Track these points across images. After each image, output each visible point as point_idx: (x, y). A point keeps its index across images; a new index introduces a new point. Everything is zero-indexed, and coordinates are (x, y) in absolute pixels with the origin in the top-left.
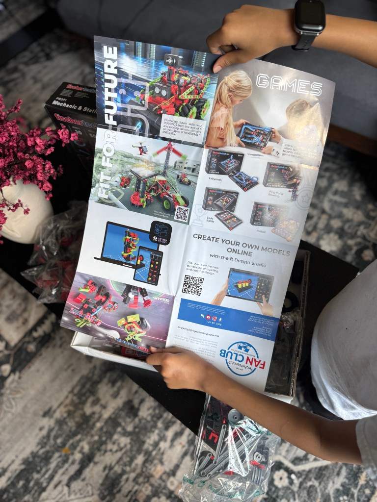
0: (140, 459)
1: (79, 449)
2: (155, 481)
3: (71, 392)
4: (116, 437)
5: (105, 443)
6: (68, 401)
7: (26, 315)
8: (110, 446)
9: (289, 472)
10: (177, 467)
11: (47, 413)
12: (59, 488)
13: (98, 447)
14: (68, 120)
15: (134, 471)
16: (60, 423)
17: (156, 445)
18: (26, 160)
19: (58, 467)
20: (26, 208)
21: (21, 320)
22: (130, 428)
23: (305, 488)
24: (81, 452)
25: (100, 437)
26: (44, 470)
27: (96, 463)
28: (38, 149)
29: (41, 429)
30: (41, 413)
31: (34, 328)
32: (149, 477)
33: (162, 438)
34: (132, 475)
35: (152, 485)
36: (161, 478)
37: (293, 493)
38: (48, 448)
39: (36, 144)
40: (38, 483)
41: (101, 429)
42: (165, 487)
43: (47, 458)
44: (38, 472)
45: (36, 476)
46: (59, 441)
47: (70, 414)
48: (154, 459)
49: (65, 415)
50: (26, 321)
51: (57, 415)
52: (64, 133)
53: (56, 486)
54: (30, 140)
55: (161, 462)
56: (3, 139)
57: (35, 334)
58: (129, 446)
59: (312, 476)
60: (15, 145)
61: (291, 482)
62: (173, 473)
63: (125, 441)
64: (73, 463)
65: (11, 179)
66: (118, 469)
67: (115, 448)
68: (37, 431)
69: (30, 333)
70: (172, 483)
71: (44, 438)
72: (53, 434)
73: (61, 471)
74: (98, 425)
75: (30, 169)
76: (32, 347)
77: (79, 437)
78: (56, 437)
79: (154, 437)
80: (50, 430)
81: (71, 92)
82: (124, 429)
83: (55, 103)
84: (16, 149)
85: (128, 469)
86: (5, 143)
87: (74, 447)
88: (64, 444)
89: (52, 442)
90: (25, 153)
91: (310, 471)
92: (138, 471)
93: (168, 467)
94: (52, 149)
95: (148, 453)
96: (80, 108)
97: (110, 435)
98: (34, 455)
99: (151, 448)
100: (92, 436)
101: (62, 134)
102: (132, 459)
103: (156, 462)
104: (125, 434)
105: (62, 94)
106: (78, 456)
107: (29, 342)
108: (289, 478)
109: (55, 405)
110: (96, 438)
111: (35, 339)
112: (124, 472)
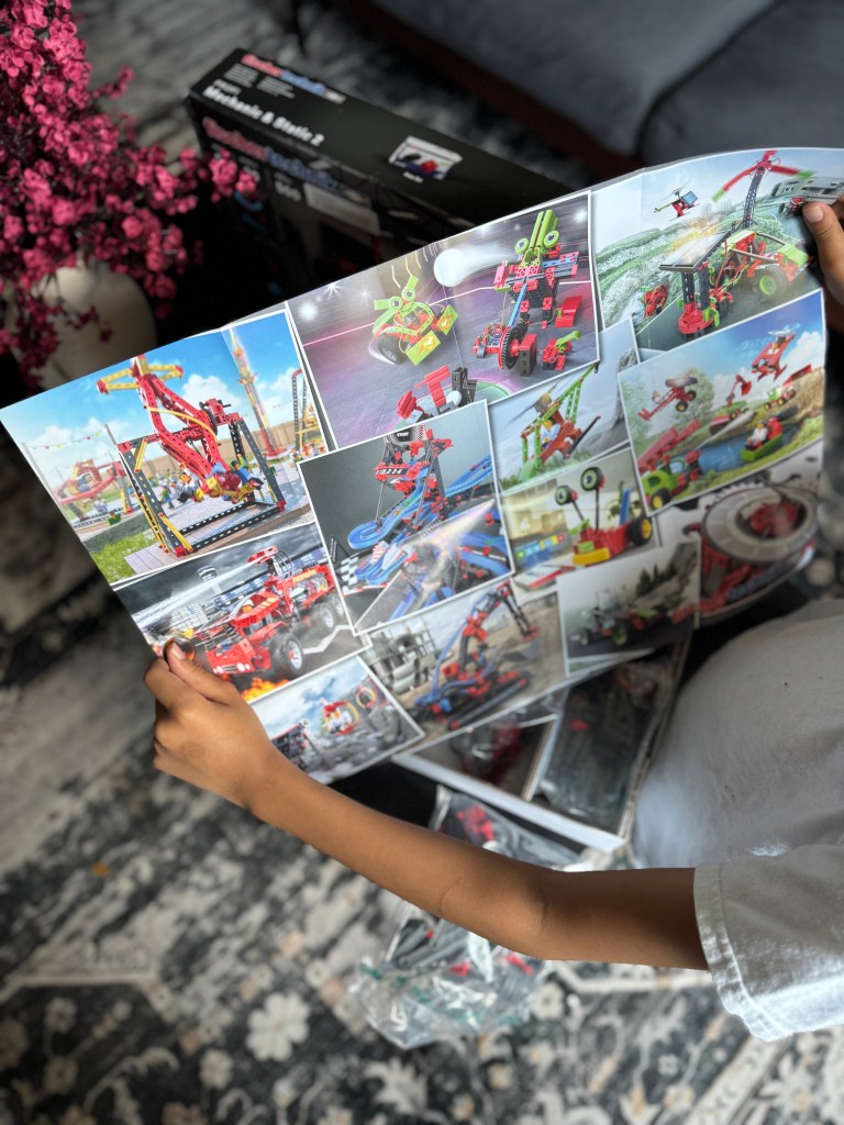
0: (257, 914)
1: (128, 870)
2: (283, 962)
3: (130, 750)
4: (212, 860)
5: (186, 868)
6: (119, 769)
7: (49, 567)
8: (197, 877)
9: (567, 990)
10: (333, 942)
11: (72, 786)
12: (76, 944)
13: (170, 875)
14: (235, 139)
15: (240, 934)
16: (97, 811)
17: (296, 890)
18: (124, 215)
19: (80, 900)
20: (105, 328)
21: (35, 578)
22: (245, 846)
23: (594, 1028)
24: (134, 877)
25: (179, 854)
26: (47, 902)
27: (162, 907)
28: (159, 196)
29: (53, 816)
30: (57, 782)
31: (65, 600)
32: (269, 953)
33: (312, 878)
34: (236, 944)
35: (275, 970)
36: (296, 959)
37: (566, 1034)
38: (62, 858)
39: (157, 182)
40: (31, 927)
41: (183, 839)
42: (302, 979)
43: (57, 879)
44: (36, 904)
45: (29, 911)
46: (89, 848)
47: (120, 796)
48: (287, 917)
49: (109, 796)
50: (46, 582)
51: (93, 793)
52: (224, 170)
53: (70, 939)
54: (145, 171)
55: (302, 927)
56: (82, 156)
57: (67, 614)
58: (237, 885)
59: (613, 1006)
60: (104, 175)
61: (567, 1011)
62: (323, 952)
63: (230, 872)
64: (114, 897)
65: (80, 254)
66: (207, 926)
67: (207, 881)
68: (42, 818)
69: (52, 608)
70: (318, 973)
71: (55, 835)
72: (78, 831)
73: (84, 911)
74: (179, 829)
75: (133, 240)
76: (54, 641)
77: (131, 847)
78: (83, 839)
79: (293, 873)
80: (73, 823)
81: (252, 76)
82: (232, 846)
83: (211, 92)
84: (102, 186)
85: (228, 928)
86: (84, 165)
87: (119, 865)
88: (98, 856)
89: (72, 847)
90: (124, 199)
91: (609, 997)
92: (250, 936)
93: (314, 938)
94: (192, 202)
95: (276, 905)
96: (268, 117)
97: (200, 854)
98: (31, 868)
99: (283, 895)
100: (161, 849)
101: (220, 170)
102: (241, 909)
103: (291, 924)
104: (233, 856)
105: (230, 75)
106: (124, 886)
107: (49, 628)
108: (564, 1001)
109: (89, 770)
110: (169, 855)
111: (62, 624)
112: (218, 934)
